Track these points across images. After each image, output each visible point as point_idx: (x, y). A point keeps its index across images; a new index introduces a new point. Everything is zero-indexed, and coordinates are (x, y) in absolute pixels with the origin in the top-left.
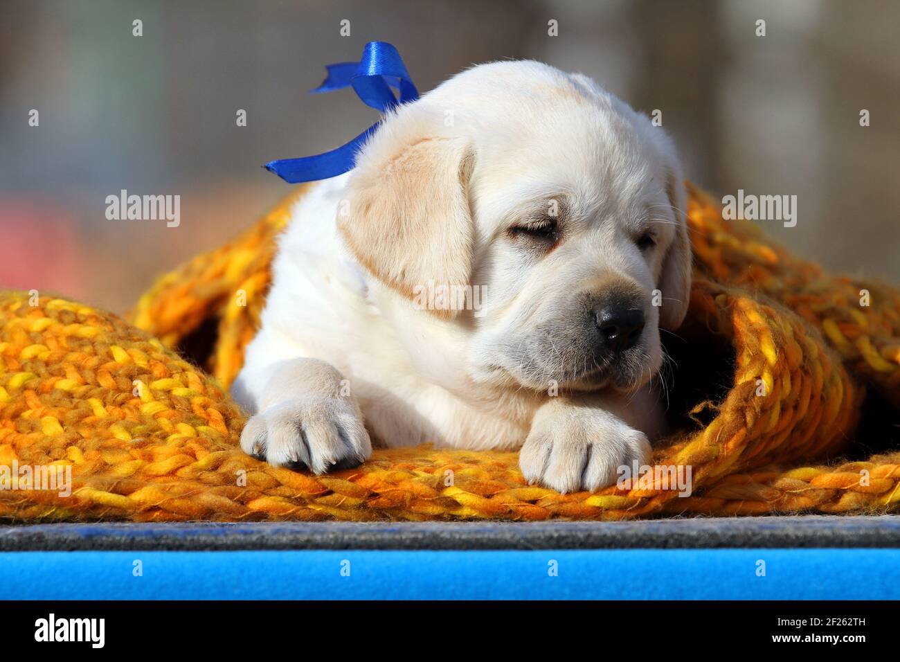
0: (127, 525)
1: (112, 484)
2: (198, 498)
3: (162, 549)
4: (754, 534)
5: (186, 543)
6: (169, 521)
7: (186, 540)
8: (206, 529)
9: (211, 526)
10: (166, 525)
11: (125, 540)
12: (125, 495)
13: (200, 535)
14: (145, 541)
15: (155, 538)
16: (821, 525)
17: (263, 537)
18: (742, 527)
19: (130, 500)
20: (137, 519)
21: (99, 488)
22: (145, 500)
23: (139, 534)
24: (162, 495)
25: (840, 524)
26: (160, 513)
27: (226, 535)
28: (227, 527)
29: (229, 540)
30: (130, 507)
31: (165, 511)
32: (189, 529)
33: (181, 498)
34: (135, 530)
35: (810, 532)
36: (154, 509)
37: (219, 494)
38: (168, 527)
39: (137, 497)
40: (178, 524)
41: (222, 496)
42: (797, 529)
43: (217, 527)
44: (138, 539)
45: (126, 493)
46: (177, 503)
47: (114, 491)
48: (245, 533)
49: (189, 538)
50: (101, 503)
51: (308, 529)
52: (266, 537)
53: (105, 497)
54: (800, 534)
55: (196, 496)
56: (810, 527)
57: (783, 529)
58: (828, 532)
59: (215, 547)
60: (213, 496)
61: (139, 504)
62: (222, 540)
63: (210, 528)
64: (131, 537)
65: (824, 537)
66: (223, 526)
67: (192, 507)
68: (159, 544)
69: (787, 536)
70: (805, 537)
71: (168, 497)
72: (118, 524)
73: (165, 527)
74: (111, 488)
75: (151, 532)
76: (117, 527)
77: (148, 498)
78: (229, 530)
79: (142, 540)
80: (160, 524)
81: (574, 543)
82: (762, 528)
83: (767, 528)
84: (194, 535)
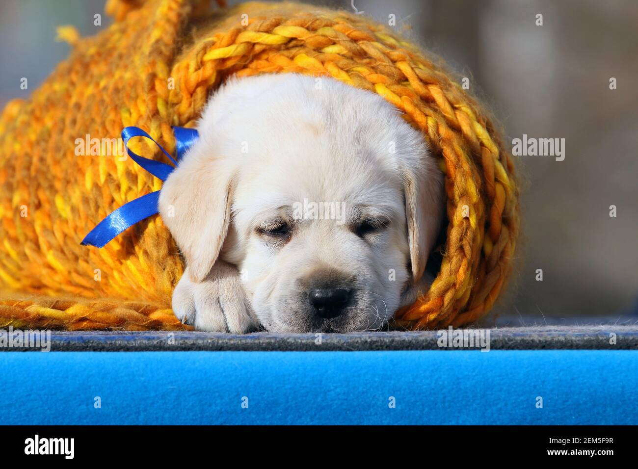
0: (65, 333)
1: (53, 302)
2: (114, 311)
3: (89, 350)
4: (510, 340)
5: (107, 346)
6: (94, 329)
7: (106, 343)
8: (120, 335)
9: (124, 334)
10: (93, 333)
11: (64, 344)
12: (62, 310)
13: (116, 340)
14: (77, 345)
15: (84, 342)
16: (557, 332)
17: (161, 341)
18: (501, 335)
19: (66, 313)
20: (71, 327)
21: (44, 304)
22: (76, 313)
23: (72, 339)
24: (88, 309)
25: (571, 332)
26: (87, 323)
27: (135, 340)
28: (135, 334)
29: (138, 343)
30: (66, 319)
31: (91, 321)
32: (109, 336)
33: (103, 311)
34: (70, 336)
35: (549, 338)
36: (83, 319)
37: (128, 308)
38: (94, 334)
39: (70, 311)
40: (101, 332)
41: (131, 309)
42: (540, 336)
43: (129, 335)
44: (72, 343)
45: (63, 309)
46: (100, 315)
47: (54, 307)
48: (149, 339)
49: (109, 342)
50: (45, 315)
51: (193, 336)
52: (164, 342)
53: (48, 311)
54: (542, 339)
55: (113, 310)
56: (550, 335)
57: (530, 336)
58: (562, 338)
59: (127, 349)
60: (125, 310)
61: (72, 316)
62: (132, 344)
63: (124, 335)
64: (67, 341)
65: (559, 341)
66: (133, 333)
67: (109, 317)
68: (87, 347)
69: (533, 341)
70: (546, 341)
71: (93, 310)
72: (58, 332)
73: (92, 334)
74: (52, 305)
75: (82, 338)
76: (58, 334)
77: (78, 312)
78: (137, 337)
79: (75, 344)
80: (88, 332)
81: (382, 346)
82: (515, 335)
83: (519, 335)
84: (112, 340)
